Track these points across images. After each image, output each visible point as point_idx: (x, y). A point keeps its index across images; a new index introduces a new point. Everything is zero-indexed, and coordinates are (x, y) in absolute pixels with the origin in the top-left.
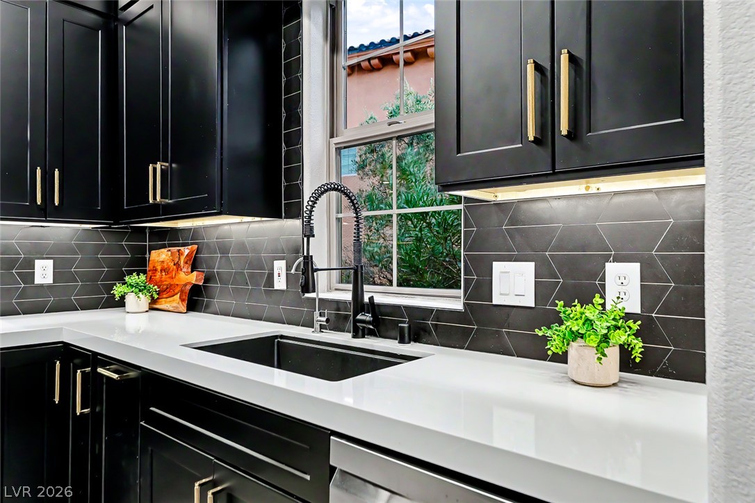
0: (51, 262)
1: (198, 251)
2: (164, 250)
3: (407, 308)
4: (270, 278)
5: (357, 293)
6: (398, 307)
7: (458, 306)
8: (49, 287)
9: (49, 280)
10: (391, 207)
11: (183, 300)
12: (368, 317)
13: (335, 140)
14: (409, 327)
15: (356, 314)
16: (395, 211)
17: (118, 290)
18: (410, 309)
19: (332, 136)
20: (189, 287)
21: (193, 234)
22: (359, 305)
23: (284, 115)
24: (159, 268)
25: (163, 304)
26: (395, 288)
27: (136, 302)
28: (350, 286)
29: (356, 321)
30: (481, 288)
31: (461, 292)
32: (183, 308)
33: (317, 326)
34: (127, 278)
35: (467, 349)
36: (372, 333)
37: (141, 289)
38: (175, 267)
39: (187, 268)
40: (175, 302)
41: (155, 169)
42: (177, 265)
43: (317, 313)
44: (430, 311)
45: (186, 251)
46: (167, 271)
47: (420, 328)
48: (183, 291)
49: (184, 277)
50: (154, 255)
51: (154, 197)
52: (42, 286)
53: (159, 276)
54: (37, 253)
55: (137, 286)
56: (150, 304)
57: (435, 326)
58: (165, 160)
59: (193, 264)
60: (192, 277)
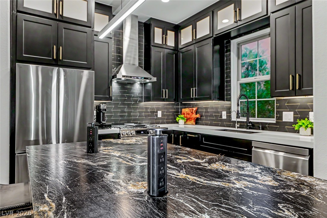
0: (161, 111)
1: (197, 109)
2: (187, 109)
3: (261, 122)
4: (221, 116)
5: (248, 119)
6: (259, 122)
7: (275, 122)
8: (161, 118)
9: (161, 116)
11: (194, 122)
12: (251, 124)
14: (262, 127)
15: (247, 124)
16: (256, 100)
17: (177, 119)
19: (238, 81)
20: (196, 118)
21: (196, 105)
23: (225, 76)
24: (186, 113)
25: (188, 123)
26: (256, 118)
27: (181, 122)
28: (246, 118)
29: (247, 126)
30: (280, 118)
31: (275, 119)
32: (194, 124)
33: (236, 127)
34: (179, 116)
35: (277, 131)
36: (252, 129)
38: (191, 113)
39: (195, 114)
40: (193, 122)
41: (193, 90)
42: (192, 113)
43: (236, 124)
44: (267, 123)
45: (195, 109)
46: (189, 114)
47: (264, 127)
48: (194, 119)
49: (194, 116)
50: (183, 110)
51: (193, 96)
52: (159, 118)
53: (186, 115)
54: (158, 109)
55: (182, 118)
56: (185, 123)
57: (268, 127)
58: (195, 87)
59: (197, 113)
60: (198, 116)
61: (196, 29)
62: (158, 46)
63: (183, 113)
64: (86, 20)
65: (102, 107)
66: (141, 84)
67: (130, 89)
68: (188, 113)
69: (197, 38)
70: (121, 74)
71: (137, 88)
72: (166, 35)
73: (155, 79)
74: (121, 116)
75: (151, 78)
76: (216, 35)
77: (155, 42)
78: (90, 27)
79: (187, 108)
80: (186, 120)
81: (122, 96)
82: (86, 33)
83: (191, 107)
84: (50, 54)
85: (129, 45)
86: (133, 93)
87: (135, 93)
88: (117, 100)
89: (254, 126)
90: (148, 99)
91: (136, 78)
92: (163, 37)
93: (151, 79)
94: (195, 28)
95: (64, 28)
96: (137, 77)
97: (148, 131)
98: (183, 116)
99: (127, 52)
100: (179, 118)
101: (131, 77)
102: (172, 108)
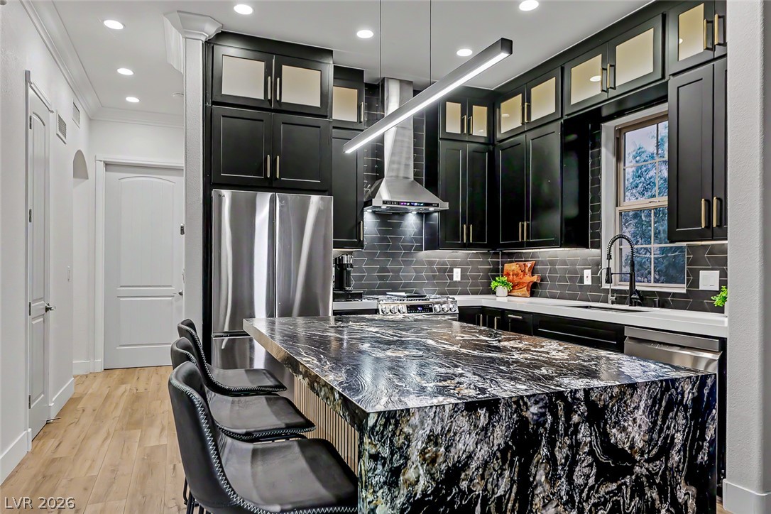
0: (460, 269)
1: (535, 265)
2: (515, 264)
3: (657, 292)
4: (582, 280)
5: (632, 285)
6: (654, 292)
7: (684, 291)
8: (459, 282)
9: (459, 279)
10: (650, 243)
11: (528, 290)
12: (637, 297)
13: (619, 208)
14: (659, 301)
15: (630, 296)
16: (653, 246)
17: (493, 284)
18: (659, 293)
19: (617, 206)
20: (531, 284)
21: (533, 256)
22: (632, 290)
23: (590, 196)
24: (511, 273)
25: (516, 292)
26: (652, 284)
27: (502, 291)
28: (628, 283)
29: (631, 299)
30: (694, 283)
31: (685, 285)
32: (528, 295)
33: (610, 301)
34: (497, 278)
35: (688, 309)
36: (640, 305)
37: (504, 284)
38: (522, 273)
39: (530, 274)
40: (525, 290)
41: (523, 226)
42: (524, 272)
43: (610, 295)
44: (670, 293)
45: (529, 264)
46: (517, 275)
47: (664, 301)
48: (528, 286)
49: (529, 279)
50: (507, 266)
51: (523, 238)
52: (456, 282)
53: (511, 277)
54: (455, 265)
55: (503, 282)
56: (508, 292)
57: (672, 300)
58: (528, 220)
59: (533, 271)
60: (535, 279)
61: (529, 101)
62: (452, 138)
63: (505, 273)
64: (318, 105)
65: (346, 260)
66: (420, 214)
67: (399, 225)
68: (515, 272)
69: (533, 119)
70: (381, 197)
71: (411, 222)
72: (471, 114)
73: (446, 206)
74: (381, 278)
75: (438, 204)
76: (568, 115)
77: (447, 131)
78: (325, 117)
79: (516, 261)
80: (512, 287)
81: (382, 239)
82: (319, 127)
83: (521, 261)
84: (260, 170)
85: (395, 141)
86: (403, 233)
87: (408, 234)
88: (373, 247)
89: (645, 300)
90: (432, 244)
91: (408, 204)
92: (462, 121)
93: (438, 206)
94: (527, 99)
95: (283, 123)
96: (410, 203)
97: (430, 306)
98: (505, 279)
99: (393, 154)
100: (496, 284)
101: (399, 203)
102: (482, 263)
